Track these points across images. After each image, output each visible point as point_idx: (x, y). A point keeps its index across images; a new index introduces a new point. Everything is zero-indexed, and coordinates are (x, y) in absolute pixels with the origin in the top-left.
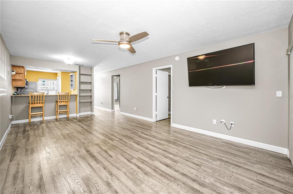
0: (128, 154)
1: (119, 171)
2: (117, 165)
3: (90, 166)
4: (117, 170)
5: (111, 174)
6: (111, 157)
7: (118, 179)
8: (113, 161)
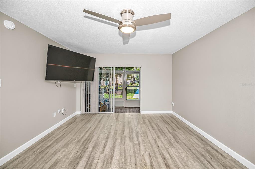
0: (134, 149)
1: (150, 140)
2: (149, 145)
3: (169, 155)
4: (151, 142)
5: (155, 141)
6: (150, 155)
7: (153, 137)
8: (150, 149)
